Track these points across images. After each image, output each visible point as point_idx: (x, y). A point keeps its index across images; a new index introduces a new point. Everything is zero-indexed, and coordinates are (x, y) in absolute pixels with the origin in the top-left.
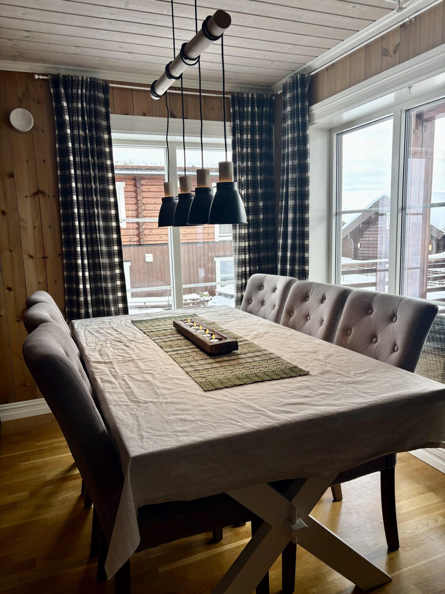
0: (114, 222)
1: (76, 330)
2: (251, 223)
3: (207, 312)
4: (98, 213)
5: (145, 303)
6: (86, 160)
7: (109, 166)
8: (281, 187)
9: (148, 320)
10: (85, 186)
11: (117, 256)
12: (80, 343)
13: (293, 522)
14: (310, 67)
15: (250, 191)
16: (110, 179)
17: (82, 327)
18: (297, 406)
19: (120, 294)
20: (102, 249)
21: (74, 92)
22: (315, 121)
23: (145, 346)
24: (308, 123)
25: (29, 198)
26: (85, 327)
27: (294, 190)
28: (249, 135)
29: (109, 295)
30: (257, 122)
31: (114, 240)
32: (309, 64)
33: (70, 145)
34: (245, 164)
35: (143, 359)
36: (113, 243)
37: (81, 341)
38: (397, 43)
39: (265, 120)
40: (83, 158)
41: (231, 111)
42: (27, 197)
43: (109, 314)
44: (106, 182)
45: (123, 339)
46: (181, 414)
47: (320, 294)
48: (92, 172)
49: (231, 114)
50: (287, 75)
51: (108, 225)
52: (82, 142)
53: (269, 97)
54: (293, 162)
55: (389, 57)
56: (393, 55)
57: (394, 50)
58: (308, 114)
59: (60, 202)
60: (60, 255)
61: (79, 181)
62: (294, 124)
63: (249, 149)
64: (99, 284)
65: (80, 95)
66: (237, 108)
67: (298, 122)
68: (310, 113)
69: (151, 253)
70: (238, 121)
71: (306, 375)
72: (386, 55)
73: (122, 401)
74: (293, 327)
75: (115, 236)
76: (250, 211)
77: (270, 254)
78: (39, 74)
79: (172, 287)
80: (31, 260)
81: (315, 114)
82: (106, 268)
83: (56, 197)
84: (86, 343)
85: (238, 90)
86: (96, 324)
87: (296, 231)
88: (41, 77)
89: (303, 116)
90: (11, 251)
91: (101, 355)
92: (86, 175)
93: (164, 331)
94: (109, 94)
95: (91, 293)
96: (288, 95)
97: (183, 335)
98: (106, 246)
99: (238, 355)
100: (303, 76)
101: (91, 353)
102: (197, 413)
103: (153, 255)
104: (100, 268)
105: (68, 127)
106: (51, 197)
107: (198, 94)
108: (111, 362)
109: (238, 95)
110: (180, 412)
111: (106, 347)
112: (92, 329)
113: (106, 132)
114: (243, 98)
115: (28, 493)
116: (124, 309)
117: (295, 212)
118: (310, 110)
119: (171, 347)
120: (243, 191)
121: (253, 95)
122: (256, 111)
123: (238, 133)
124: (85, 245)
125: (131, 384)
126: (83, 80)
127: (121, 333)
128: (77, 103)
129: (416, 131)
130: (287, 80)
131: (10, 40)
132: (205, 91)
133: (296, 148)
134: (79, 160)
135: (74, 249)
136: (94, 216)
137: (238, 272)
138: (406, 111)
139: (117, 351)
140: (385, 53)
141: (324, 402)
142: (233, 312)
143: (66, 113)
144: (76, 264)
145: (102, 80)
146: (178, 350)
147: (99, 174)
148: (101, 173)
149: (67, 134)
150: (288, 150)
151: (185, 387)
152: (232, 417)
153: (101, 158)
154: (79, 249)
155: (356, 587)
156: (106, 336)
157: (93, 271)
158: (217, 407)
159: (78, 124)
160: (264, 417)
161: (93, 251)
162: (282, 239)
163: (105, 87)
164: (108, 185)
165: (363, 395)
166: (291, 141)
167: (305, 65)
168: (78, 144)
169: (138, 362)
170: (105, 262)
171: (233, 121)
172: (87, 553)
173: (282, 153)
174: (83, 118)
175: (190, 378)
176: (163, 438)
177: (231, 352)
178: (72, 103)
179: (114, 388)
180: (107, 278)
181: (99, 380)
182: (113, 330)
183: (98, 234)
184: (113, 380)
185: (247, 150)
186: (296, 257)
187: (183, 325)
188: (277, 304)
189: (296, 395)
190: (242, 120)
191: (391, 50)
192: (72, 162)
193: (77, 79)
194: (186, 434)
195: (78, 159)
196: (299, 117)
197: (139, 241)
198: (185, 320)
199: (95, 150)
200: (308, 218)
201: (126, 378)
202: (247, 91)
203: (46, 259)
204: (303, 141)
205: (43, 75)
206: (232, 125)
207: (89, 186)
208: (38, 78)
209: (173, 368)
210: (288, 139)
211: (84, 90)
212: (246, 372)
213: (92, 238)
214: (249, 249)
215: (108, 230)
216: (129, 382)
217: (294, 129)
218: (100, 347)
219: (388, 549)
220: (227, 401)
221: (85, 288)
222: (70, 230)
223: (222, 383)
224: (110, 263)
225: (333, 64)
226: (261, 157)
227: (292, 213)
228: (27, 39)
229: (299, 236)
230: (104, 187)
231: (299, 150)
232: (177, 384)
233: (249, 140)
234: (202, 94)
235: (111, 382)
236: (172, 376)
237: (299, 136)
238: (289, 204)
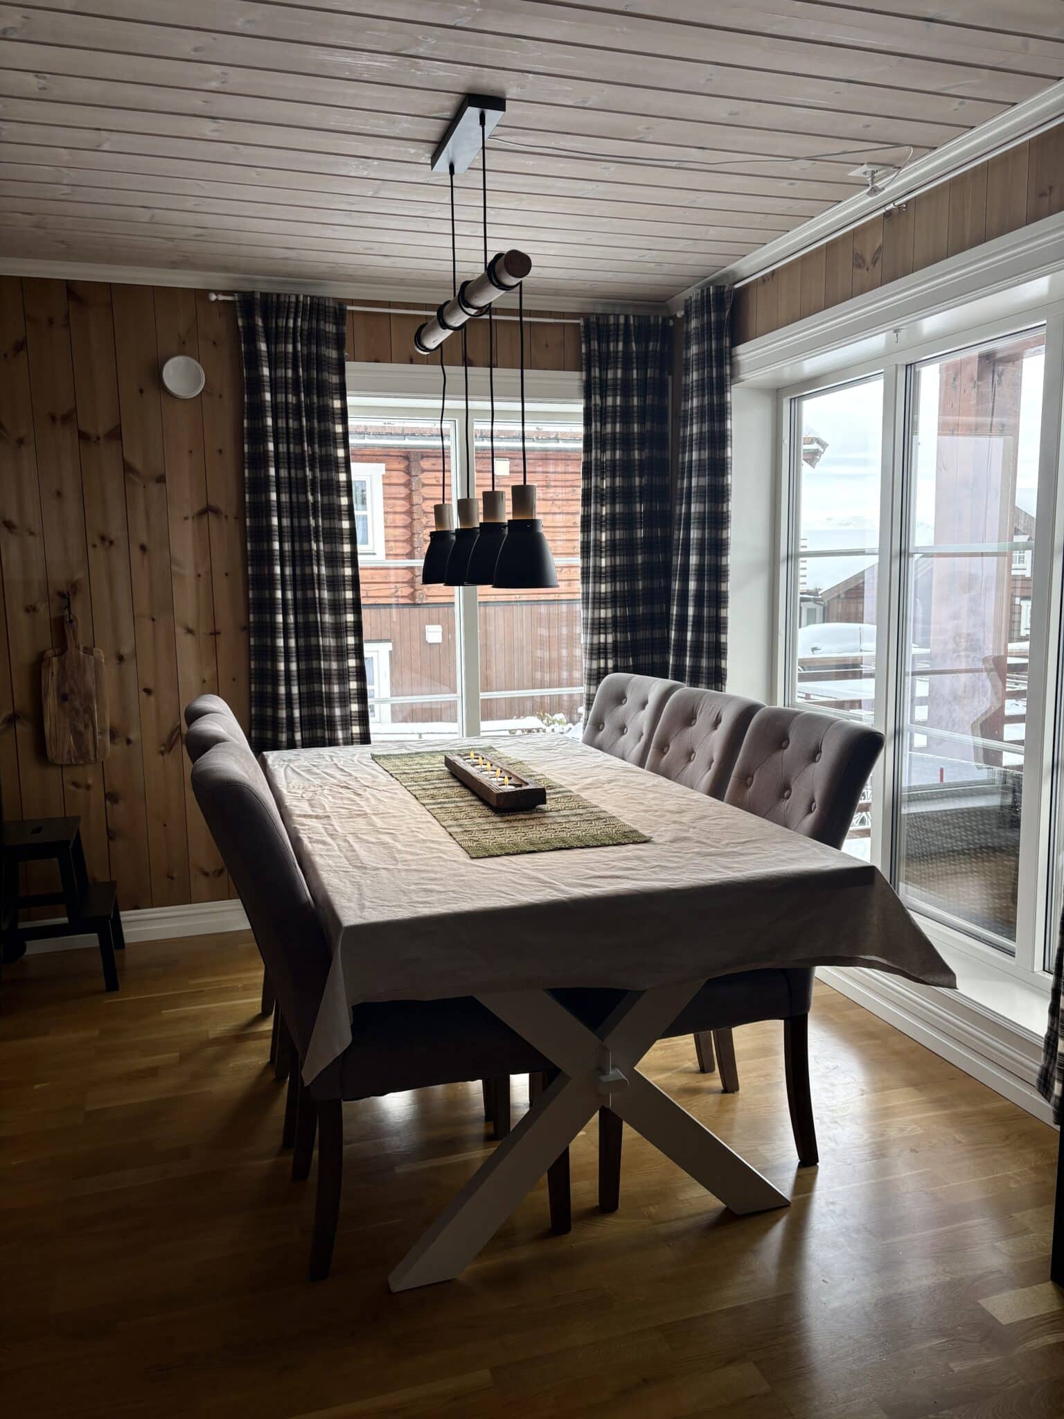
0: (348, 567)
1: (271, 767)
2: (620, 571)
3: (515, 744)
4: (318, 550)
5: (420, 735)
6: (298, 450)
7: (342, 461)
8: (678, 502)
9: (401, 754)
10: (294, 500)
11: (353, 633)
12: (278, 787)
13: (602, 1070)
14: (733, 273)
15: (618, 508)
16: (342, 484)
17: (282, 763)
18: (609, 880)
19: (355, 707)
20: (323, 621)
21: (280, 324)
22: (742, 377)
23: (390, 795)
24: (729, 379)
25: (190, 521)
26: (287, 763)
27: (702, 510)
28: (618, 398)
29: (334, 707)
30: (635, 372)
31: (347, 601)
32: (730, 267)
33: (269, 422)
34: (608, 455)
35: (382, 813)
36: (346, 608)
37: (279, 786)
38: (877, 246)
39: (651, 367)
40: (292, 446)
41: (584, 350)
42: (186, 518)
43: (333, 742)
44: (335, 492)
45: (353, 784)
46: (427, 884)
47: (713, 712)
48: (308, 473)
49: (584, 357)
50: (693, 284)
51: (335, 574)
52: (291, 415)
53: (660, 322)
54: (700, 455)
55: (865, 270)
56: (871, 267)
57: (873, 259)
58: (728, 361)
59: (248, 529)
60: (244, 629)
61: (283, 490)
62: (703, 379)
63: (618, 425)
64: (316, 687)
65: (291, 331)
66: (595, 345)
67: (711, 378)
68: (734, 359)
69: (439, 624)
70: (597, 370)
71: (645, 842)
72: (859, 266)
73: (338, 867)
74: (667, 775)
75: (349, 595)
76: (618, 548)
77: (657, 634)
78: (217, 292)
79: (458, 697)
80: (190, 636)
81: (742, 362)
82: (330, 655)
83: (240, 518)
84: (287, 788)
85: (599, 310)
86: (306, 759)
87: (704, 591)
88: (221, 298)
89: (721, 366)
90: (153, 620)
91: (312, 806)
92: (297, 479)
93: (427, 774)
94: (345, 324)
95: (300, 703)
96: (694, 324)
97: (459, 780)
98: (330, 614)
99: (546, 812)
100: (720, 290)
101: (295, 803)
102: (452, 883)
103: (443, 628)
104: (319, 655)
105: (267, 388)
106: (231, 519)
107: (518, 319)
108: (328, 817)
109: (598, 319)
110: (425, 882)
111: (322, 794)
112: (298, 767)
113: (338, 396)
114: (608, 325)
115: (177, 1054)
116: (363, 736)
117: (701, 554)
118: (733, 354)
119: (433, 797)
120: (604, 508)
121: (627, 318)
122: (634, 349)
123: (595, 394)
124: (291, 612)
125: (356, 846)
126: (297, 301)
127: (350, 775)
128: (286, 343)
129: (980, 383)
130: (692, 293)
131: (172, 239)
132: (531, 313)
133: (706, 428)
134: (285, 450)
135: (271, 617)
136: (311, 555)
137: (591, 670)
138: (907, 366)
139: (340, 802)
140: (859, 261)
141: (655, 876)
142: (564, 746)
143: (264, 363)
144: (274, 647)
145: (334, 299)
146: (444, 803)
147: (321, 475)
148: (325, 474)
149: (265, 401)
150: (692, 430)
151: (442, 852)
152: (503, 889)
153: (326, 445)
154: (280, 618)
155: (727, 1209)
156: (324, 778)
157: (305, 660)
158: (485, 878)
159: (286, 383)
160: (550, 891)
161: (306, 623)
162: (677, 605)
163: (338, 312)
164: (339, 496)
165: (721, 870)
166: (697, 413)
167: (723, 270)
168: (284, 420)
169: (373, 817)
170: (328, 644)
171: (586, 370)
172: (278, 1140)
173: (681, 434)
174: (295, 370)
175: (454, 842)
176: (393, 909)
177: (534, 807)
178: (276, 344)
179: (328, 850)
180: (330, 675)
181: (306, 841)
182: (337, 770)
183: (317, 592)
184: (329, 840)
185: (614, 428)
186: (703, 642)
187: (460, 762)
188: (645, 731)
189: (614, 867)
190: (604, 369)
191: (868, 259)
192: (272, 454)
193: (287, 300)
194: (428, 905)
195: (283, 448)
196: (711, 367)
197: (412, 596)
198: (467, 755)
199: (316, 431)
200: (727, 565)
201: (351, 839)
202: (617, 310)
203: (217, 636)
204: (718, 413)
205: (225, 293)
206: (584, 378)
207: (300, 474)
208: (217, 299)
209: (429, 828)
210: (692, 408)
211: (299, 320)
212: (548, 835)
213: (305, 599)
214: (616, 624)
215: (335, 583)
216: (354, 844)
217: (703, 390)
218: (311, 794)
219: (800, 1163)
220: (501, 871)
221: (289, 694)
222: (264, 582)
223: (502, 848)
224: (337, 647)
225: (773, 272)
226: (643, 440)
227: (697, 554)
228: (200, 238)
229: (709, 601)
230: (331, 502)
231: (711, 432)
232: (432, 848)
233: (618, 408)
234: (524, 319)
235: (324, 843)
236: (425, 838)
237: (711, 404)
238: (692, 537)
